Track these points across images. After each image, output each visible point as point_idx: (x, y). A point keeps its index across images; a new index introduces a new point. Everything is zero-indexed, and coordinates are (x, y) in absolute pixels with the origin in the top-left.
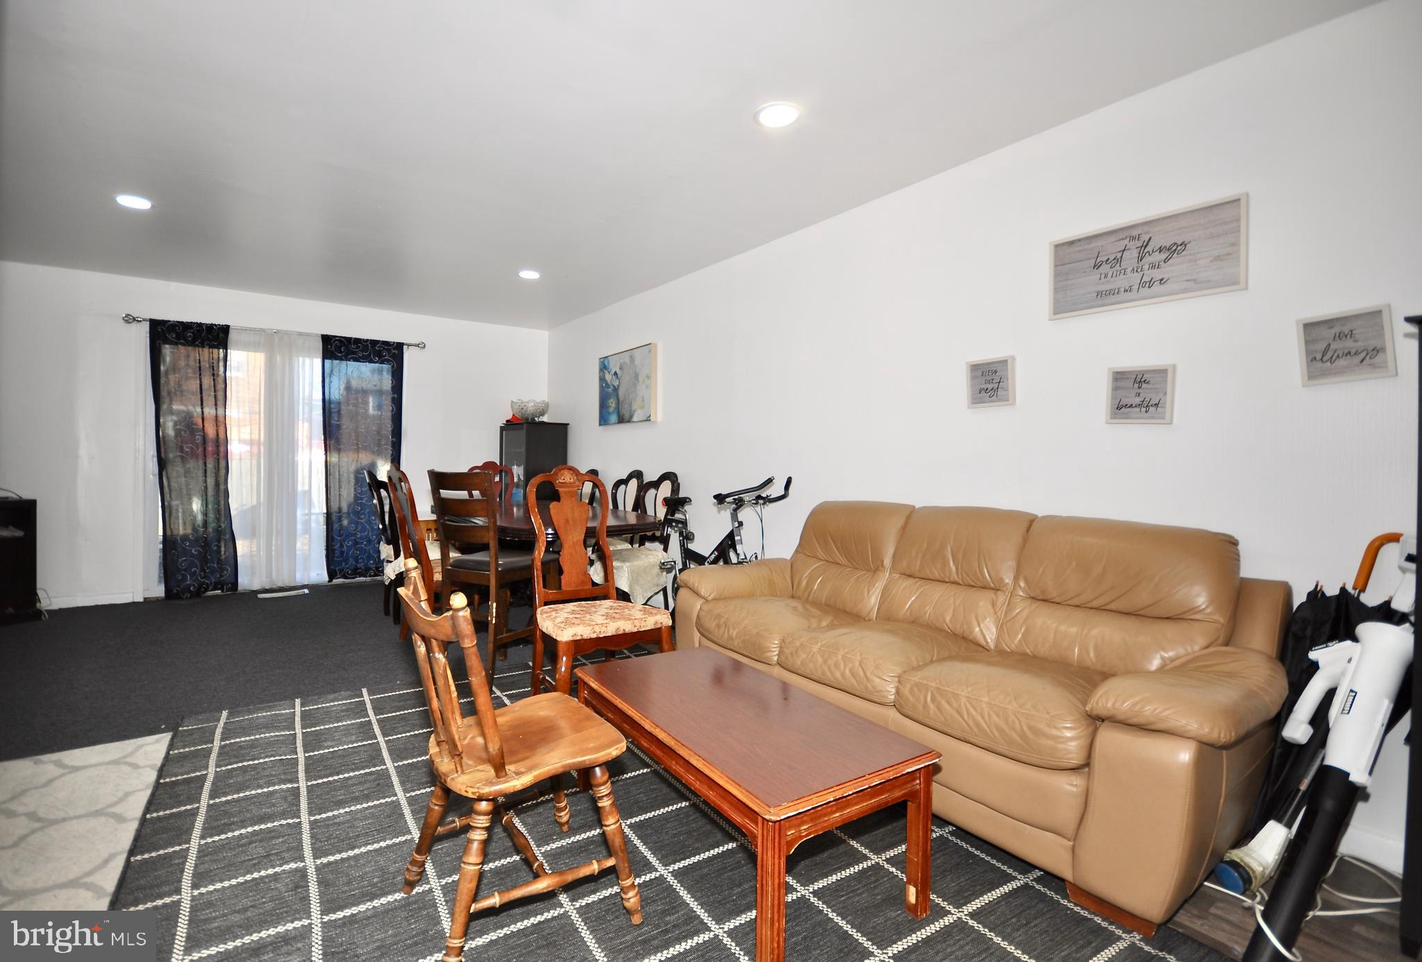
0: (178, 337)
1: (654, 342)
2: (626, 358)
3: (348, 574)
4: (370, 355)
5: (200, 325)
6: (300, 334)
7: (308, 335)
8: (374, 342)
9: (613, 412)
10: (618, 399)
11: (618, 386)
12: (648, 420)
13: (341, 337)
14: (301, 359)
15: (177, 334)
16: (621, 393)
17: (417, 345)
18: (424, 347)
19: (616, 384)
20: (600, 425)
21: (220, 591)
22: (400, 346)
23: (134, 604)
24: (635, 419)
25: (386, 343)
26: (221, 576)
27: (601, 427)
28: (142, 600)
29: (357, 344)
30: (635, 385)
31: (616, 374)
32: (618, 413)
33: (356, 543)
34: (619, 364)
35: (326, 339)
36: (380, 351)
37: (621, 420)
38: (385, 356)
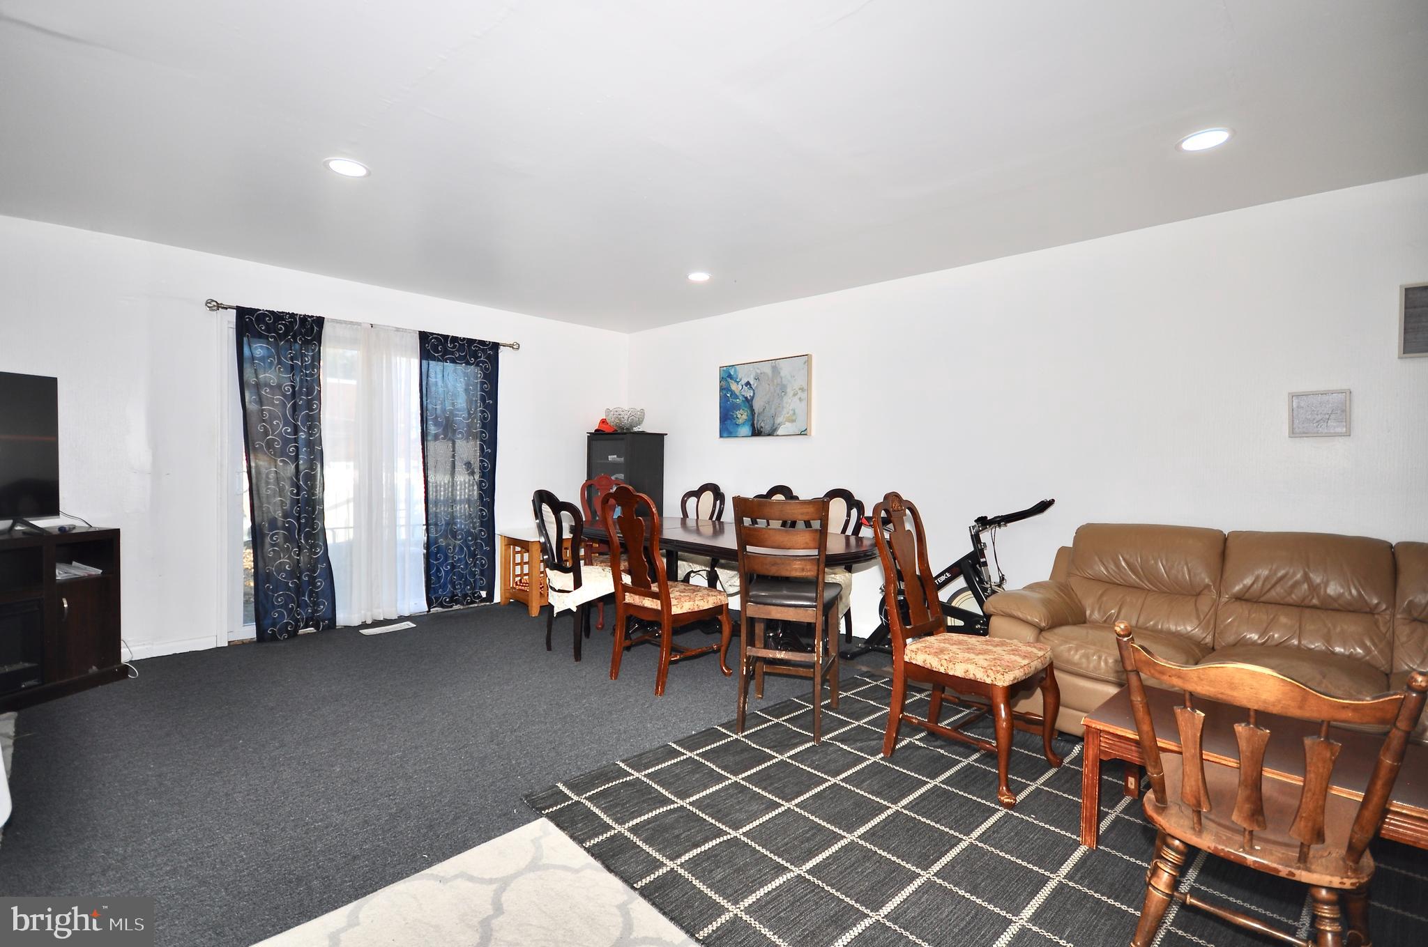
0: (268, 330)
1: (810, 353)
2: (767, 369)
3: (446, 602)
4: (466, 356)
5: (293, 315)
6: (398, 330)
7: (404, 330)
8: (471, 342)
9: (744, 424)
10: (752, 411)
11: (753, 398)
12: (803, 433)
13: (438, 334)
14: (398, 358)
15: (267, 325)
16: (757, 405)
17: (511, 346)
18: (518, 349)
19: (749, 394)
20: (721, 436)
21: (312, 629)
22: (495, 346)
23: (218, 649)
24: (779, 432)
25: (482, 343)
26: (317, 611)
27: (722, 439)
28: (227, 645)
29: (454, 344)
30: (781, 398)
31: (748, 384)
32: (753, 425)
33: (453, 567)
34: (754, 374)
35: (424, 337)
36: (476, 351)
37: (756, 432)
38: (481, 357)
